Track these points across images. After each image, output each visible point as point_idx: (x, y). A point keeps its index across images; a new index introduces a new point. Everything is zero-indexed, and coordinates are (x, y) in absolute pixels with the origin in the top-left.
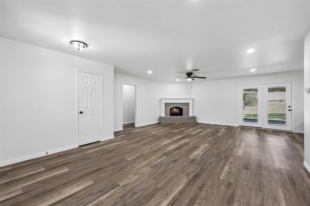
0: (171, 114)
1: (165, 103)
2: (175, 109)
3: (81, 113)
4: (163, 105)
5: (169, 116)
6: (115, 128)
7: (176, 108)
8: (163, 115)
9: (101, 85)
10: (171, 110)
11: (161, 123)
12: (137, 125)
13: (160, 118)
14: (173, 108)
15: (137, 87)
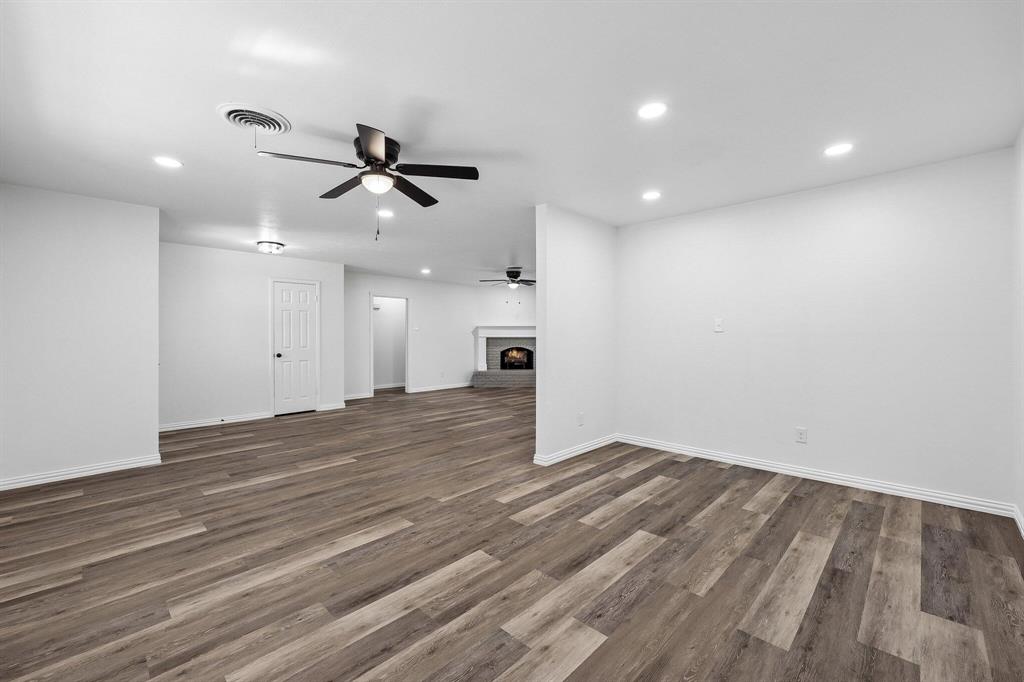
0: (504, 366)
1: (488, 339)
2: (514, 354)
3: (279, 356)
4: (483, 344)
5: (498, 370)
6: (347, 392)
7: (519, 349)
8: (483, 367)
9: (318, 304)
10: (504, 354)
11: (478, 386)
12: (410, 389)
13: (477, 375)
14: (512, 349)
15: (411, 301)
